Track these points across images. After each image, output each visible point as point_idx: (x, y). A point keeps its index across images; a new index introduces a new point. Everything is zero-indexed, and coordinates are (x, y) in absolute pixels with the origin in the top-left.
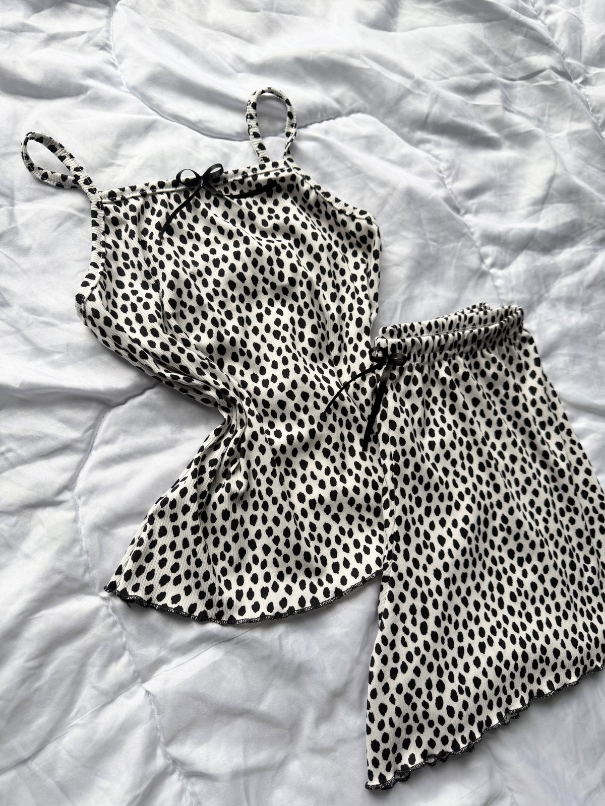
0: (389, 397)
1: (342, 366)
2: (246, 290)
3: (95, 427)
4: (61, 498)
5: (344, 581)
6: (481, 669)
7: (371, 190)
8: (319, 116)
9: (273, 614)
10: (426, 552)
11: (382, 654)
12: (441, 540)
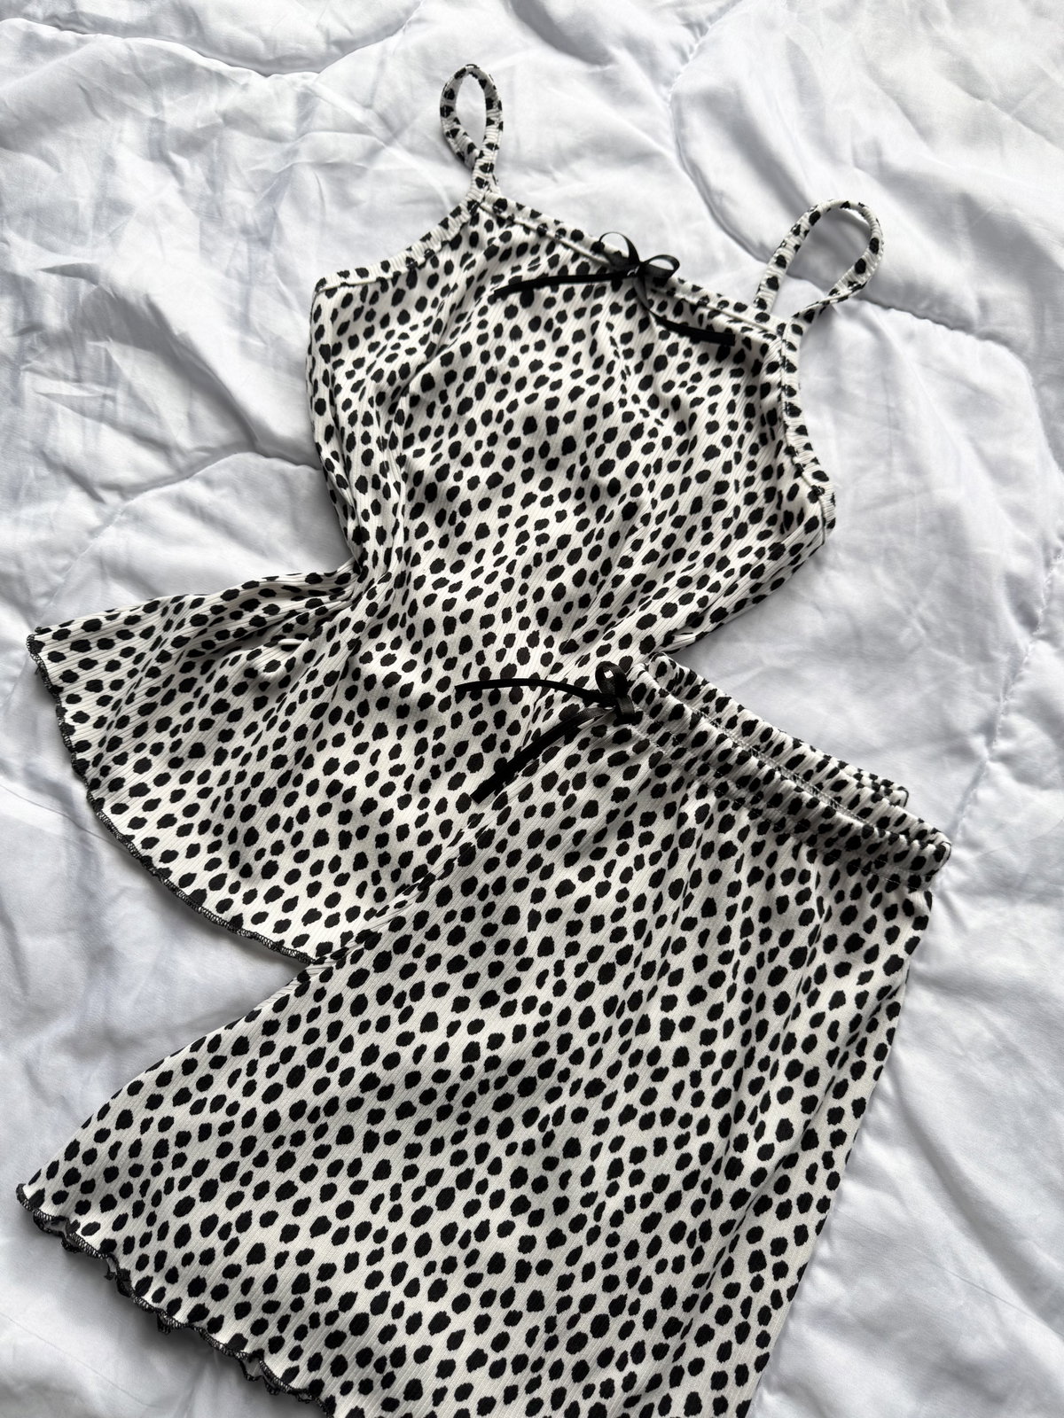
0: (567, 751)
1: (569, 661)
2: (545, 449)
3: (215, 454)
4: (104, 494)
5: (259, 918)
6: (283, 1247)
7: (889, 464)
8: (923, 305)
9: (145, 853)
10: (389, 1009)
11: (194, 1055)
12: (430, 1023)
